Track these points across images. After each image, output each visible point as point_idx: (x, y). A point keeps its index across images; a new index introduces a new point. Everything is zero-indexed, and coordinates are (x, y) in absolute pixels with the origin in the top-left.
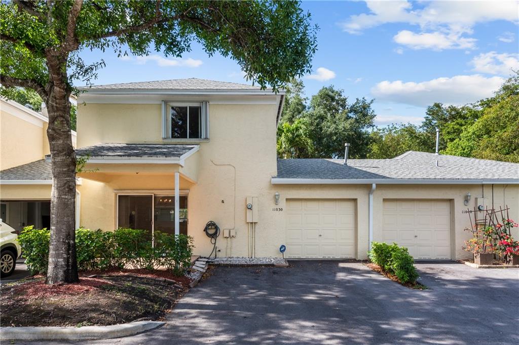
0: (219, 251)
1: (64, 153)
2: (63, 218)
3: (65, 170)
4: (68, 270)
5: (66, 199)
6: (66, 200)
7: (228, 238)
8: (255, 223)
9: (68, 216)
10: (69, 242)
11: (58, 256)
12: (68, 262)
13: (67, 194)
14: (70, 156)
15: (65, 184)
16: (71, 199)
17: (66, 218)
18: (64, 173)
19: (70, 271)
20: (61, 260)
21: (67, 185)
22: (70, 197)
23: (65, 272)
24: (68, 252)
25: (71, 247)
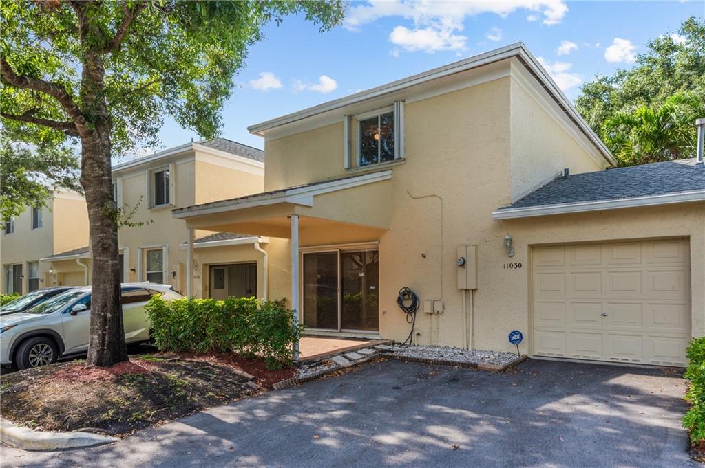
0: (418, 334)
1: (96, 203)
2: (100, 285)
3: (97, 224)
4: (103, 350)
5: (100, 261)
6: (101, 263)
7: (431, 314)
8: (473, 290)
9: (105, 283)
10: (105, 316)
11: (93, 332)
12: (103, 340)
13: (102, 254)
14: (102, 206)
15: (99, 242)
16: (107, 261)
17: (102, 286)
18: (97, 229)
19: (105, 352)
20: (96, 337)
21: (100, 244)
22: (105, 259)
23: (98, 352)
24: (105, 328)
25: (107, 322)
